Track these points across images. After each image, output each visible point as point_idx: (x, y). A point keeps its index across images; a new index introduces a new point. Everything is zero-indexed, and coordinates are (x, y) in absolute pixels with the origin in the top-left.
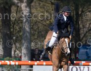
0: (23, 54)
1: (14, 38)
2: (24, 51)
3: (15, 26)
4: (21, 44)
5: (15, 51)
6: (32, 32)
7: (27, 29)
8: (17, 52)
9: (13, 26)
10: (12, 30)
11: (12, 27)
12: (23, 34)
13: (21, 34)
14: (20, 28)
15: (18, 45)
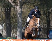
5: (13, 34)
6: (23, 22)
8: (14, 34)
10: (11, 21)
11: (11, 19)
12: (18, 24)
13: (16, 24)
15: (15, 30)
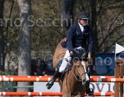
0: (20, 67)
1: (8, 44)
2: (21, 62)
3: (9, 28)
4: (18, 53)
7: (26, 32)
9: (7, 28)
14: (16, 31)
